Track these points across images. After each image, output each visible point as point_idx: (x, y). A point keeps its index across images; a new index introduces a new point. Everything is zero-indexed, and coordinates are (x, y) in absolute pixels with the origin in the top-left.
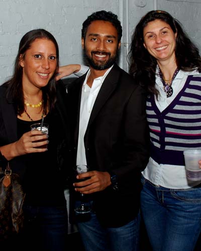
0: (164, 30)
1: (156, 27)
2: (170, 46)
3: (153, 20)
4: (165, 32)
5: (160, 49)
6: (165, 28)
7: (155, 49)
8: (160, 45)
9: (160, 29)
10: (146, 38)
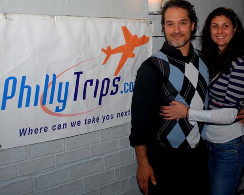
0: (227, 24)
1: (220, 20)
2: (228, 37)
3: (220, 15)
4: (227, 26)
5: (220, 38)
6: (227, 23)
7: (217, 37)
8: (220, 35)
9: (223, 23)
10: (212, 27)
